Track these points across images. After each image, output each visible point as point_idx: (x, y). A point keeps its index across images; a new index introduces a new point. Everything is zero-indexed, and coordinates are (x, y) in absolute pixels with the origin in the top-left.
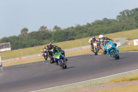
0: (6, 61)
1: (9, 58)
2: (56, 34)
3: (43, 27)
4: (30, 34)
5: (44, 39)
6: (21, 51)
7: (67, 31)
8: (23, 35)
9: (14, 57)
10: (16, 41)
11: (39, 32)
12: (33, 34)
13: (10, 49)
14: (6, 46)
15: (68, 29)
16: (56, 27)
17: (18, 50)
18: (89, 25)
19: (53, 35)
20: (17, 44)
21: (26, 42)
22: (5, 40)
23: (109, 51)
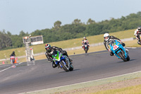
0: (38, 54)
2: (89, 27)
3: (76, 20)
4: (63, 27)
5: (77, 32)
7: (102, 24)
8: (56, 28)
10: (49, 34)
11: (73, 25)
12: (66, 27)
13: (42, 42)
14: (39, 39)
15: (103, 22)
16: (90, 20)
17: (51, 43)
18: (123, 18)
19: (87, 28)
20: (50, 37)
21: (59, 36)
22: (38, 33)
23: (116, 52)
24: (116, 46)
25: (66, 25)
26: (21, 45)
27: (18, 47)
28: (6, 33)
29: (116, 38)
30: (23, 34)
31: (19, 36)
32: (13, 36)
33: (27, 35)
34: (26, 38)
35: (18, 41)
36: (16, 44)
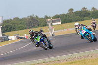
1: (59, 29)
2: (93, 13)
3: (84, 8)
4: (75, 12)
5: (84, 16)
6: (68, 25)
8: (70, 13)
9: (63, 29)
11: (82, 11)
13: (60, 23)
14: (58, 21)
16: (93, 8)
17: (66, 24)
19: (91, 13)
20: (66, 19)
21: (72, 19)
22: (57, 17)
23: (84, 36)
24: (84, 31)
25: (77, 12)
26: (45, 25)
27: (43, 26)
28: (35, 16)
29: (84, 26)
30: (47, 17)
31: (44, 19)
32: (40, 19)
33: (50, 18)
34: (49, 20)
35: (43, 22)
36: (42, 24)
